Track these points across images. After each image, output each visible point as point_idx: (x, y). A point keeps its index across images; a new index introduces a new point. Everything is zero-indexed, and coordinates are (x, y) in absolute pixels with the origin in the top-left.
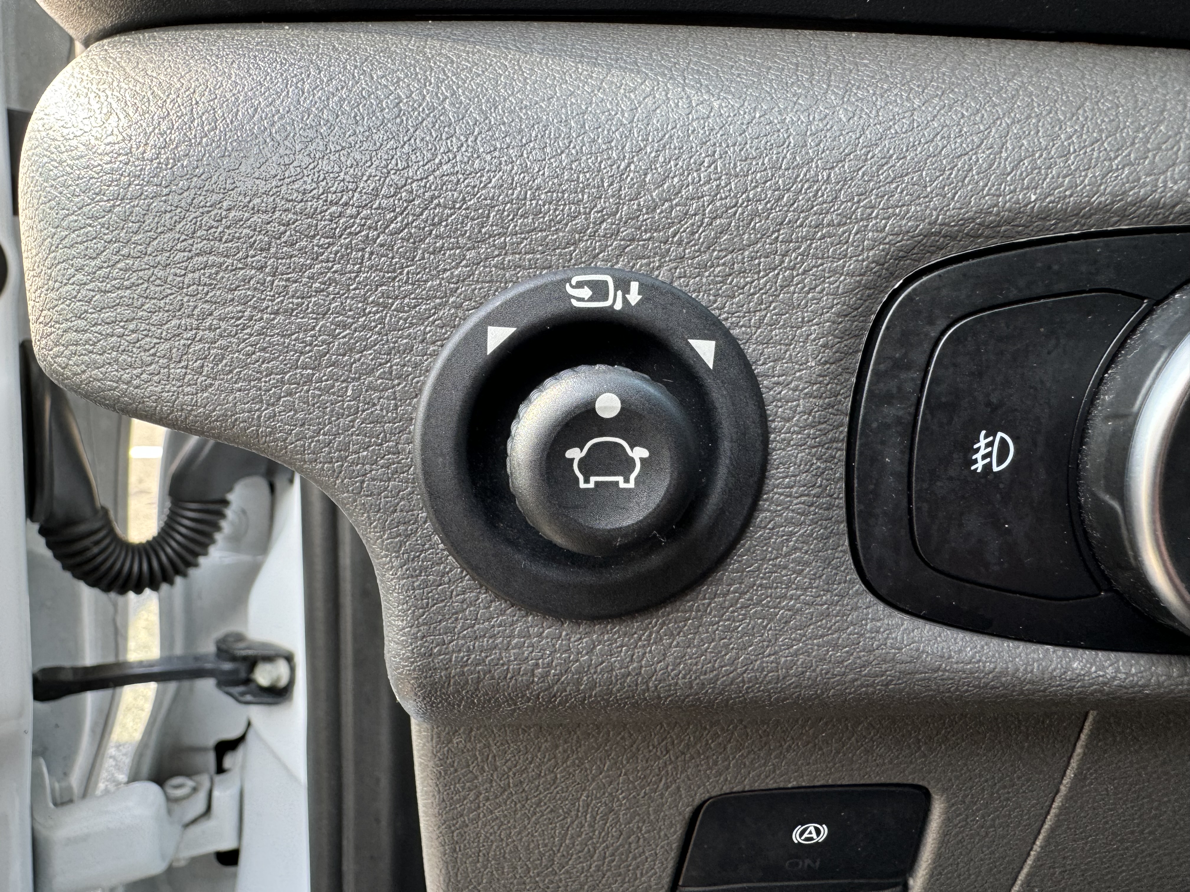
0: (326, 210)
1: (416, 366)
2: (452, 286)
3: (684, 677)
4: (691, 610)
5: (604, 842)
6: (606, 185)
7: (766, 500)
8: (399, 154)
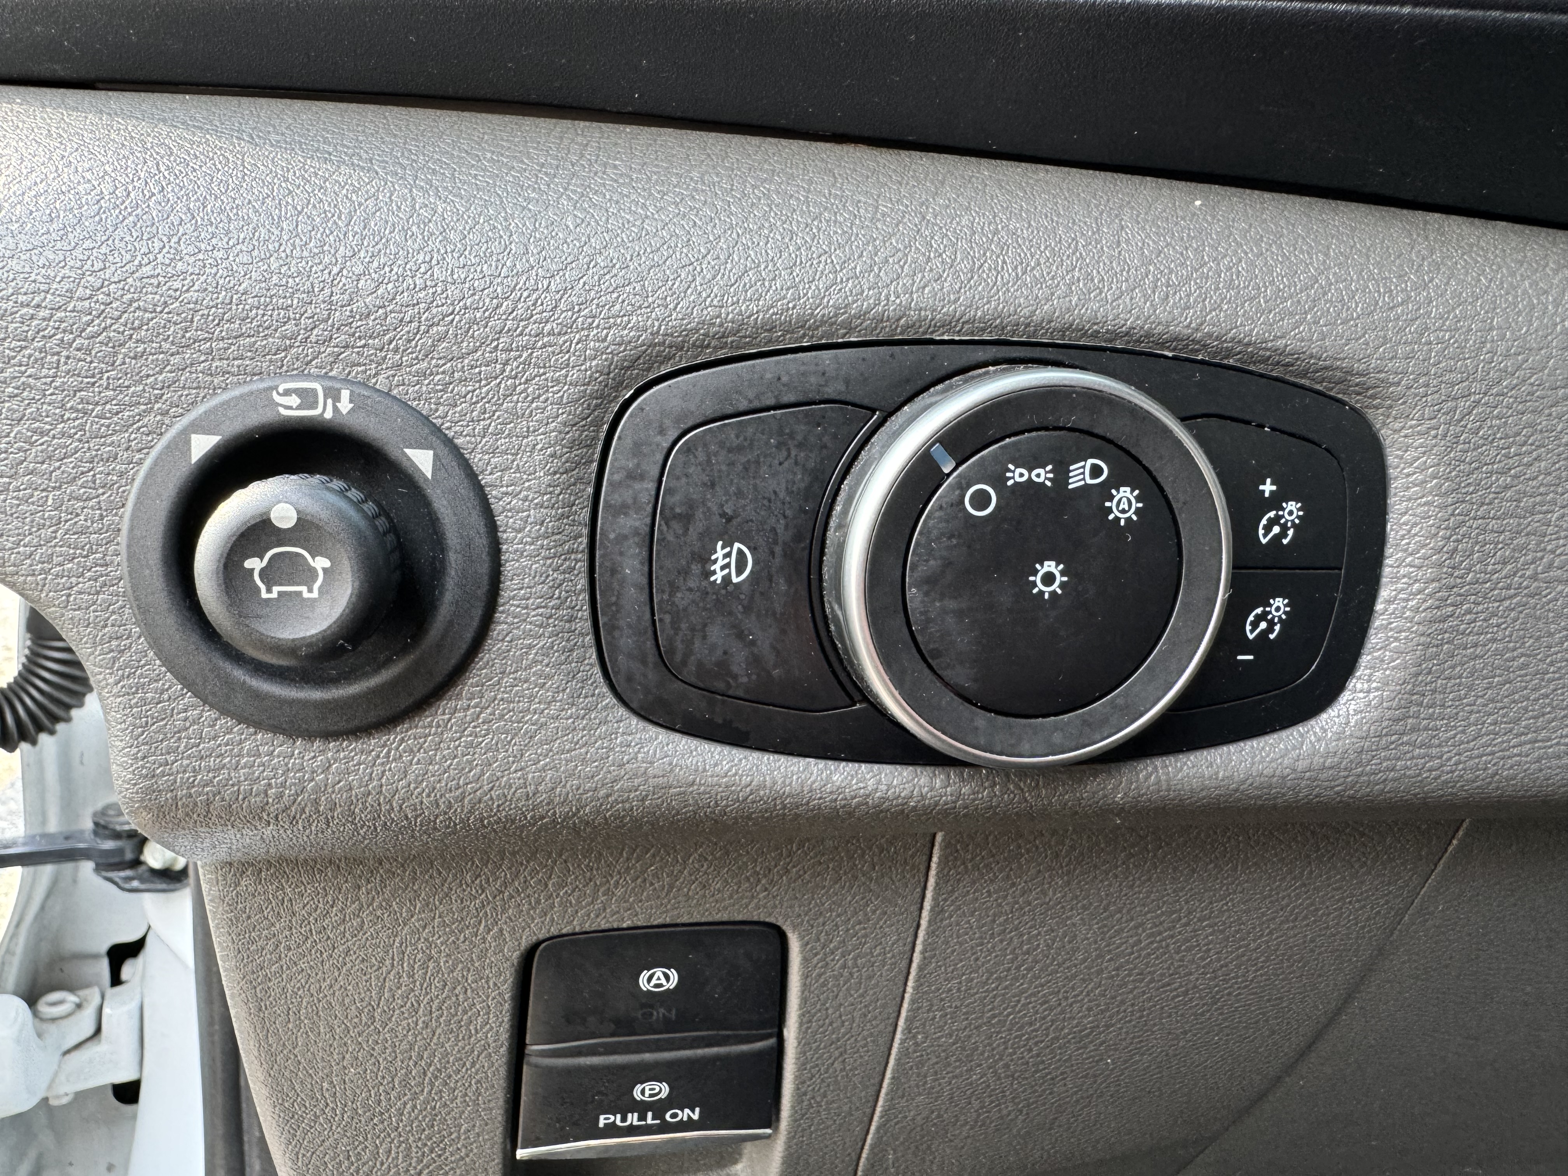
0: (17, 312)
1: (121, 475)
2: (156, 392)
3: (429, 796)
4: (430, 726)
5: (427, 994)
6: (316, 290)
7: (503, 612)
8: (95, 254)
